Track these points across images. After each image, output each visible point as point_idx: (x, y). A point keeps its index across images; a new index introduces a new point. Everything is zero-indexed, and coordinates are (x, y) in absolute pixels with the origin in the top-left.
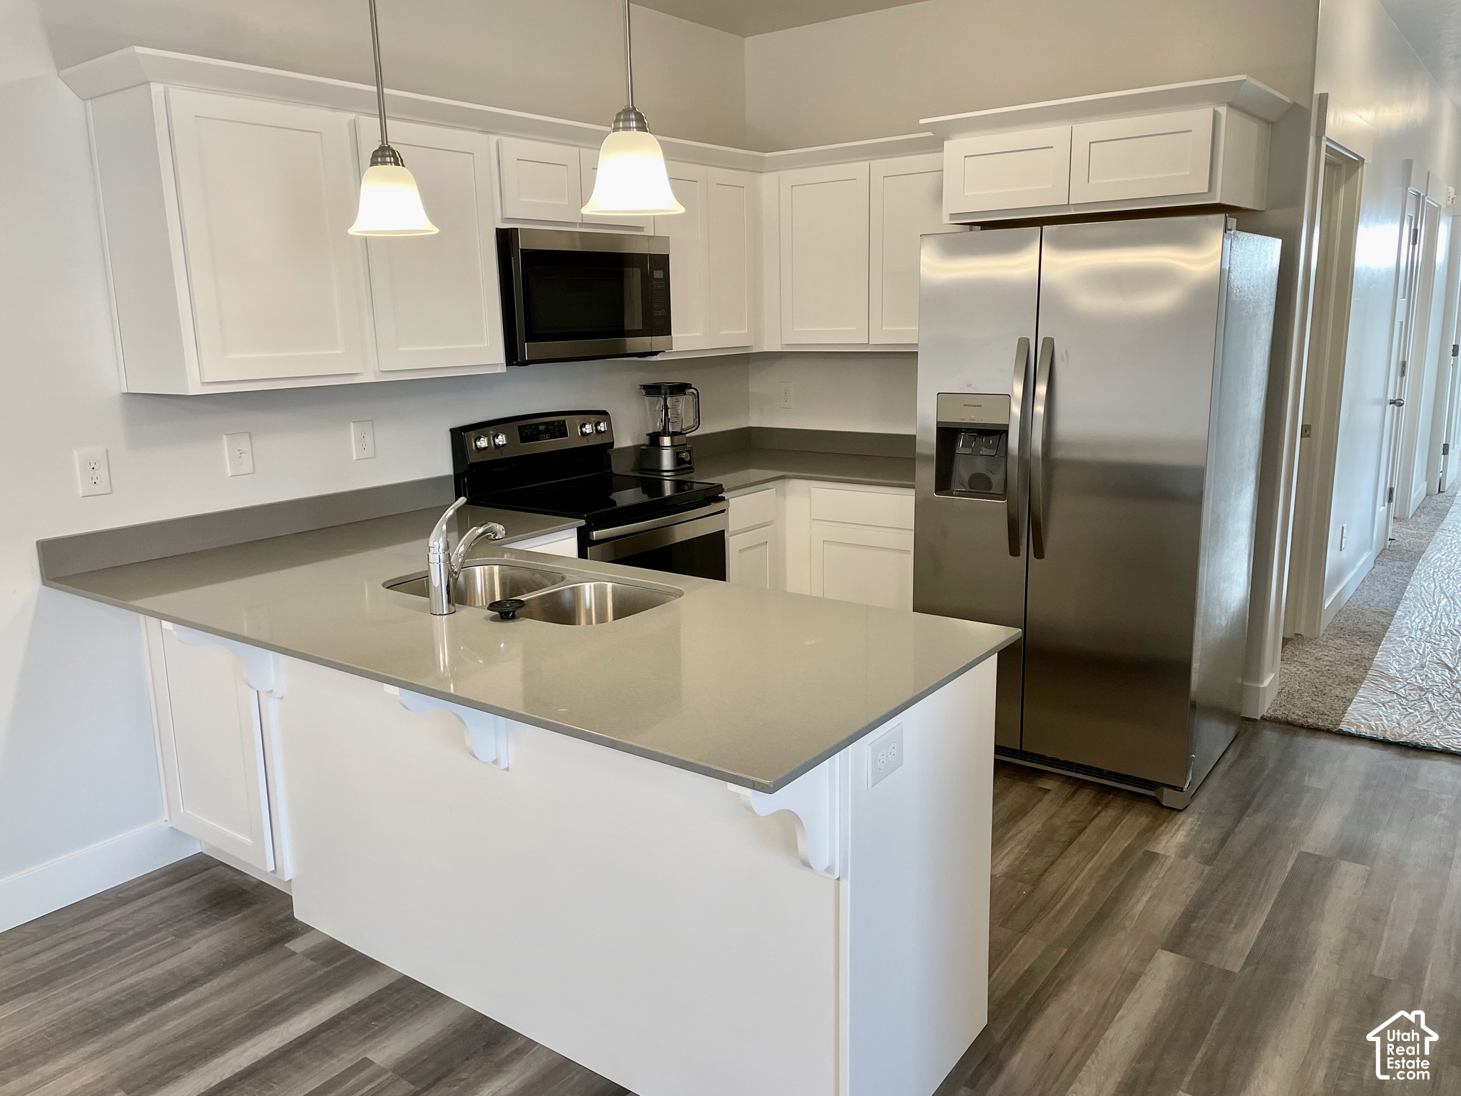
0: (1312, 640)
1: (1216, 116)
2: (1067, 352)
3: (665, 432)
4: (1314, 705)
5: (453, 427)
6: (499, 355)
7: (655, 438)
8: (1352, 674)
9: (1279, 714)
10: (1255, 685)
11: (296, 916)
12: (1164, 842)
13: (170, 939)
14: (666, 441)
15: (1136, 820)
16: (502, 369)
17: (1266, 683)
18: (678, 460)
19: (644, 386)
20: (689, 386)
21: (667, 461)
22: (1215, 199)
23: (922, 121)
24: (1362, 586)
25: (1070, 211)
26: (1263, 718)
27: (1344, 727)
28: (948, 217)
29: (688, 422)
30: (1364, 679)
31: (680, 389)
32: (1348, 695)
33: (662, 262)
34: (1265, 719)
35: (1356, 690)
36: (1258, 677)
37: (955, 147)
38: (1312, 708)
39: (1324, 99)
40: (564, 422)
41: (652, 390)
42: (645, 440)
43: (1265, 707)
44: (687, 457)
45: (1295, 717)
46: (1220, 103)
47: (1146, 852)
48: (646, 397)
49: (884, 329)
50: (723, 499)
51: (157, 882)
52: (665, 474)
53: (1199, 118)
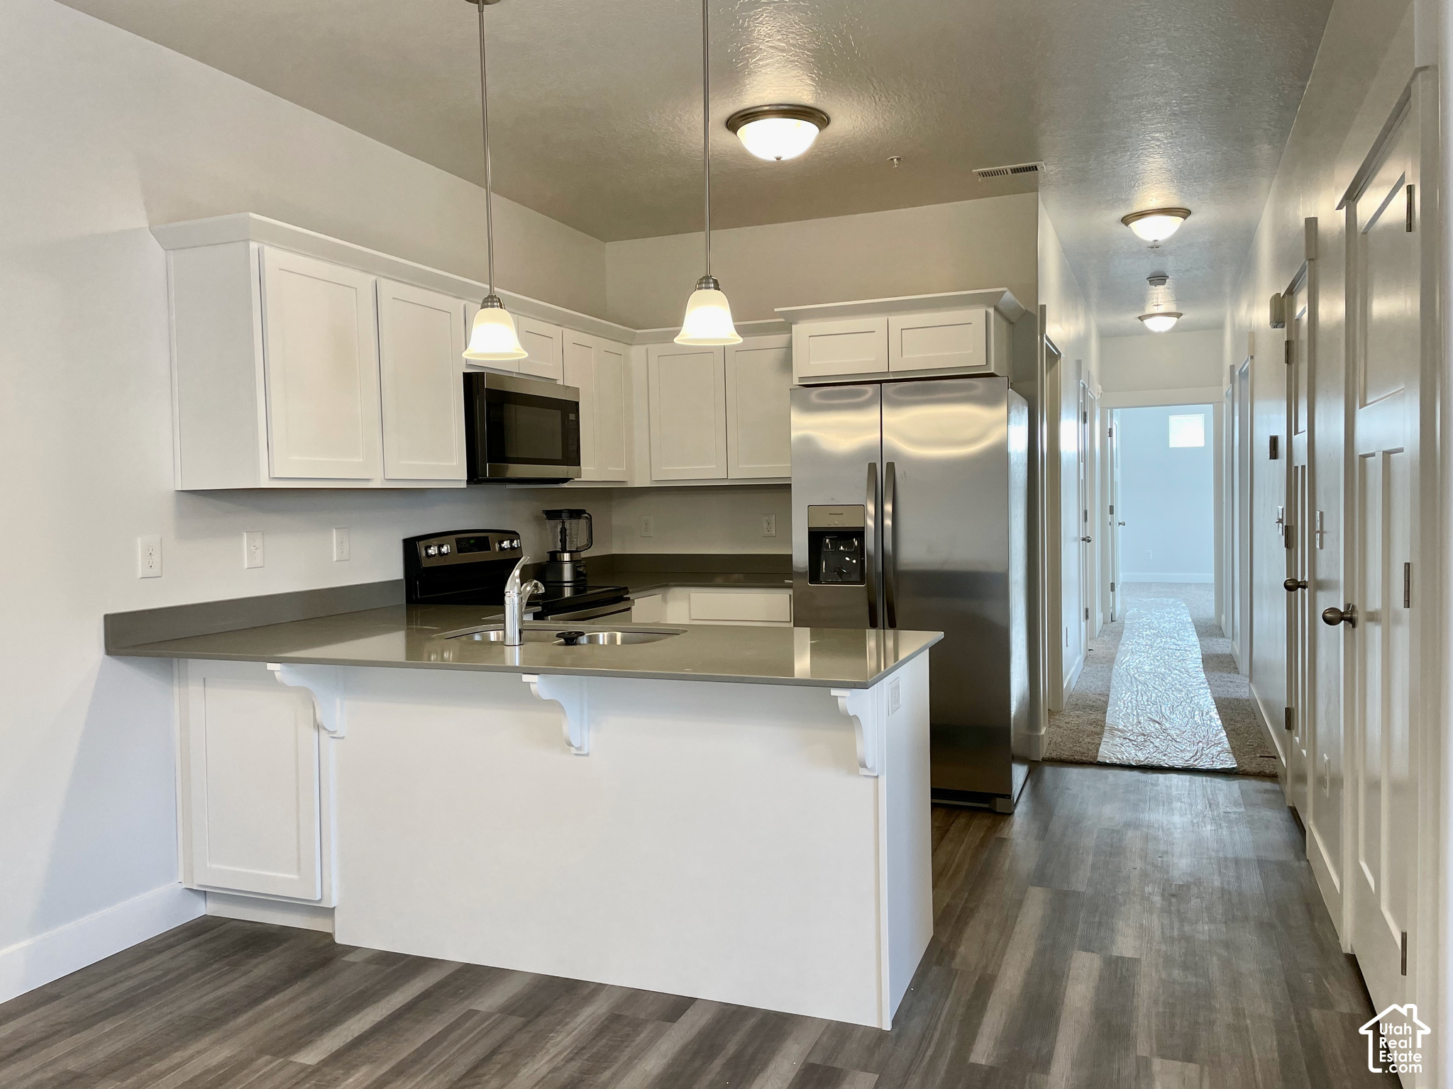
0: (1058, 712)
1: (987, 314)
2: (905, 473)
3: (564, 550)
4: (1075, 748)
5: (406, 537)
6: (463, 474)
7: (554, 558)
8: (1094, 730)
9: (1054, 755)
10: (1034, 734)
11: (338, 941)
12: (1007, 832)
13: (227, 968)
14: (566, 557)
15: (982, 822)
16: (464, 485)
17: (1043, 732)
18: (576, 573)
19: (547, 511)
20: (583, 512)
21: (567, 574)
22: (990, 370)
23: (776, 310)
24: (1079, 680)
25: (889, 377)
26: (1044, 760)
27: (1100, 759)
28: (797, 379)
29: (582, 540)
30: (1103, 732)
31: (576, 514)
32: (1096, 741)
33: (575, 406)
34: (1046, 760)
35: (1101, 739)
36: (1037, 729)
37: (801, 330)
38: (1075, 751)
39: (1043, 308)
40: (487, 537)
41: (552, 515)
42: (546, 558)
43: (1044, 751)
44: (584, 570)
45: (1065, 756)
46: (989, 306)
47: (997, 839)
48: (547, 521)
49: (740, 466)
50: (628, 599)
51: (177, 937)
52: (566, 584)
53: (976, 315)
